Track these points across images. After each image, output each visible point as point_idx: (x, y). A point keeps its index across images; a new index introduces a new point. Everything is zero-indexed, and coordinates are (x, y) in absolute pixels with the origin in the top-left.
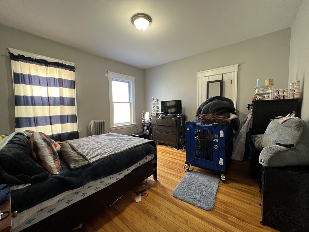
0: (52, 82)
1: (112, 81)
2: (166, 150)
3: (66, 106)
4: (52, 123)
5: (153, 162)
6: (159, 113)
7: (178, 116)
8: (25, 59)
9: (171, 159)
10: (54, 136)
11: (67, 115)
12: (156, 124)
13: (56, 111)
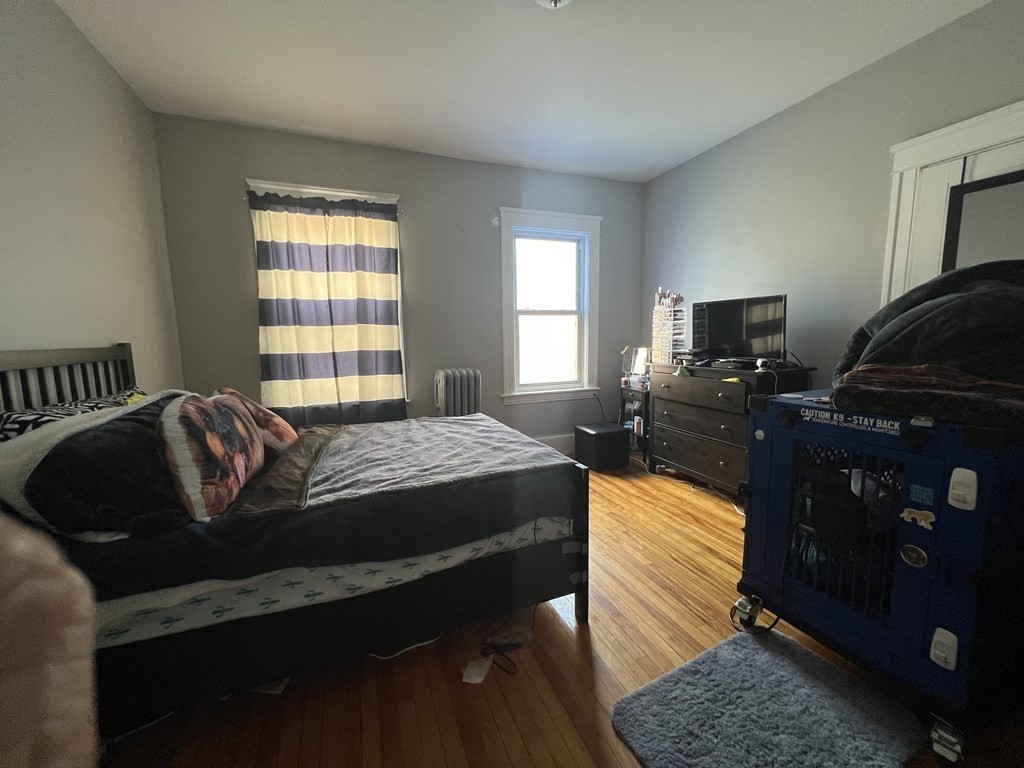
0: (340, 258)
1: (518, 240)
2: (694, 507)
3: (372, 326)
4: (339, 372)
5: (568, 548)
6: (679, 354)
7: (760, 370)
8: (281, 204)
9: (697, 549)
10: (344, 408)
11: (376, 352)
12: (665, 395)
13: (349, 338)
